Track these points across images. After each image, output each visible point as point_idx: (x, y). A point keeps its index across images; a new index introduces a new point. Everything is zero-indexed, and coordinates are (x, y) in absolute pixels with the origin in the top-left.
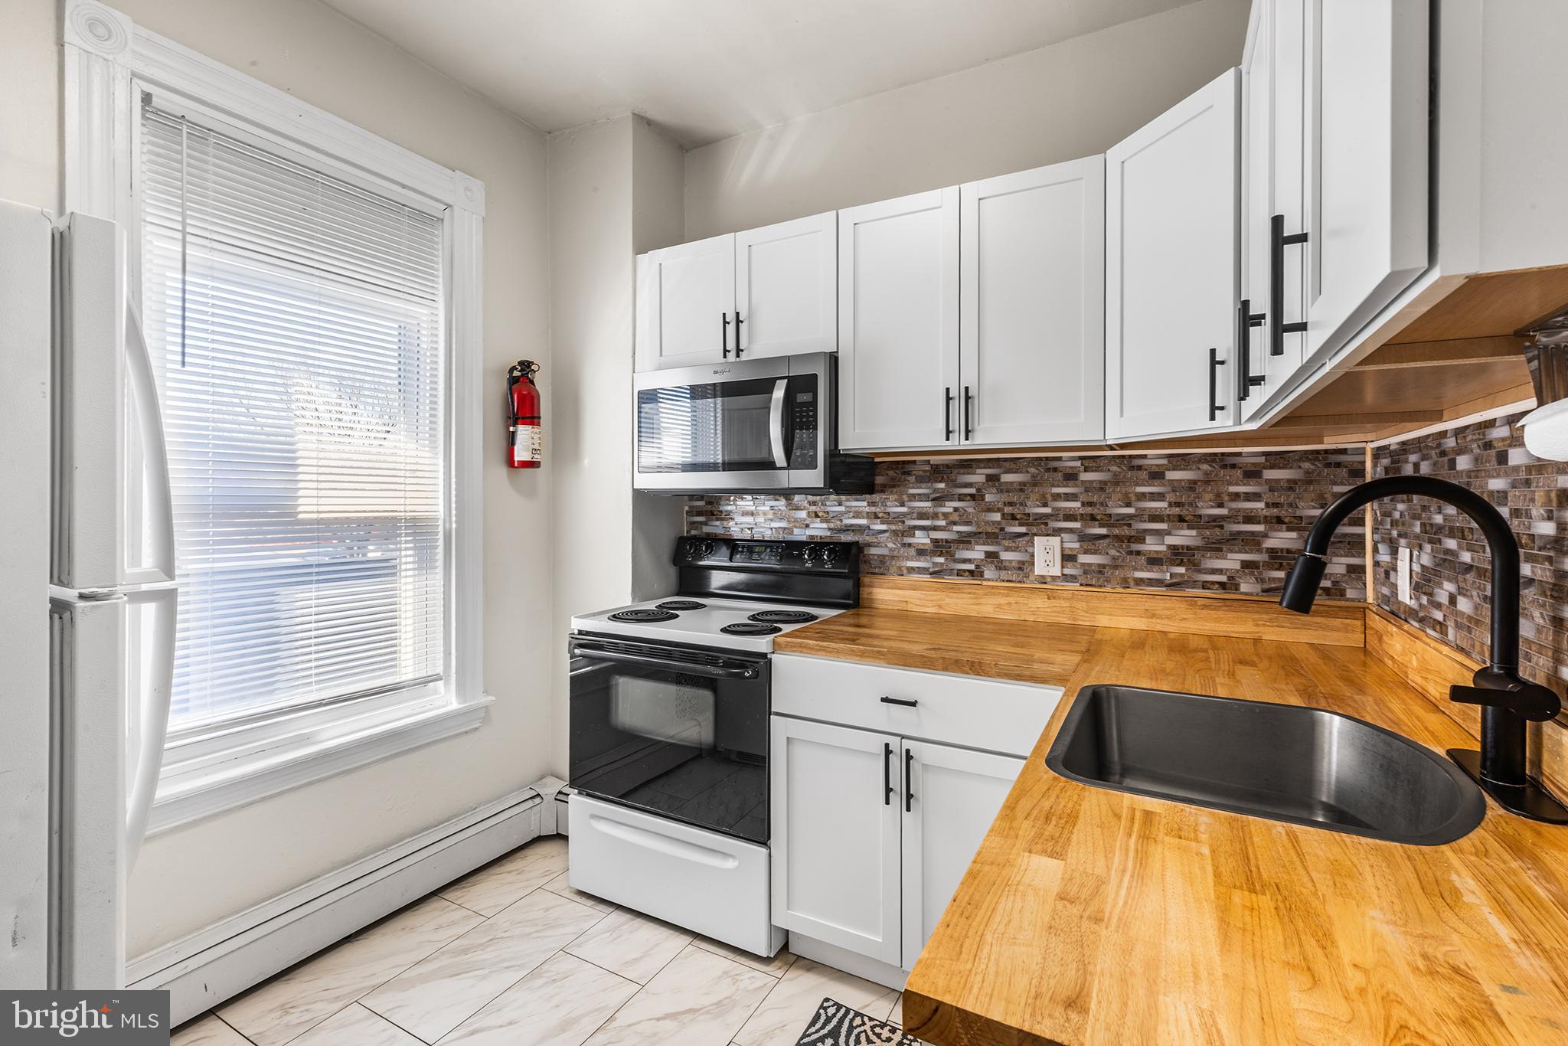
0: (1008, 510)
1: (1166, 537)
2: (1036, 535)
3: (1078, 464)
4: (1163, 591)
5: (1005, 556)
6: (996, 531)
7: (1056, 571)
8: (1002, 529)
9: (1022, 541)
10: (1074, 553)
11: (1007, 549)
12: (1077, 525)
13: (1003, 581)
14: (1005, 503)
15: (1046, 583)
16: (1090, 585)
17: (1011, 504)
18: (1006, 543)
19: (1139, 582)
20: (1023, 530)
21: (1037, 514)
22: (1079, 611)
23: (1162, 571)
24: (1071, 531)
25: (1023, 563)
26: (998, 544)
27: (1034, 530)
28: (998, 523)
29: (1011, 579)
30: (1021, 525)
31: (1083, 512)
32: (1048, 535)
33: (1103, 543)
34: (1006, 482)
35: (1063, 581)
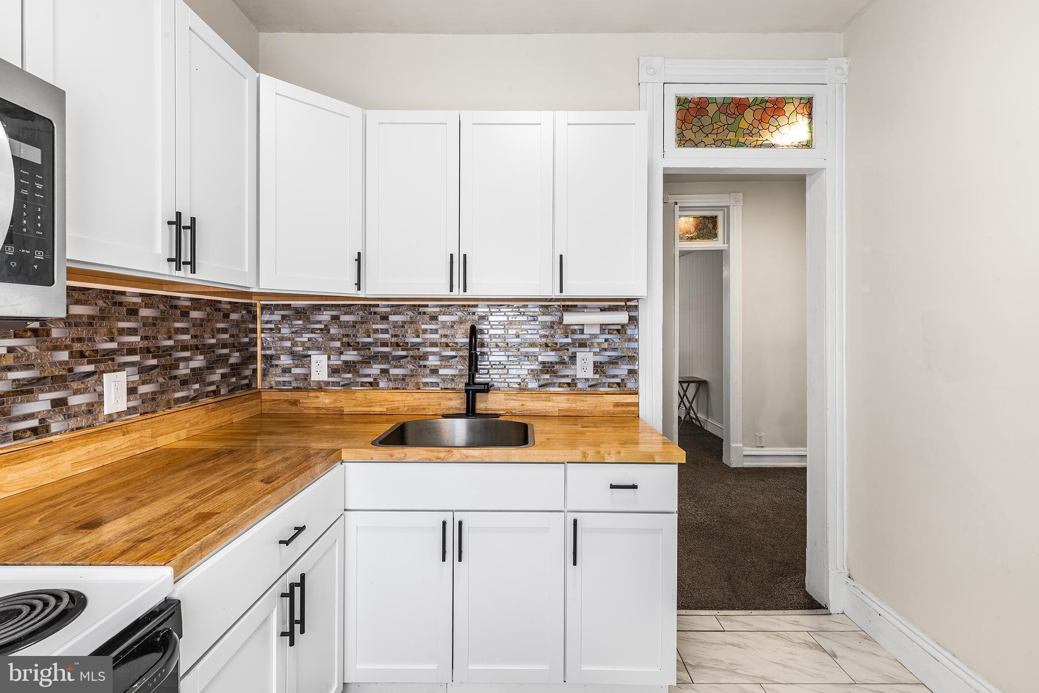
0: (77, 346)
1: (190, 362)
2: (103, 372)
3: (139, 300)
4: (188, 405)
5: (74, 400)
6: (64, 373)
7: (123, 407)
8: (70, 370)
9: (91, 381)
10: (135, 385)
11: (76, 392)
12: (136, 358)
13: (72, 430)
14: (73, 339)
15: (112, 421)
16: (147, 413)
17: (80, 340)
18: (75, 385)
19: (178, 401)
20: (91, 368)
21: (105, 350)
22: (146, 439)
23: (189, 389)
24: (132, 364)
25: (92, 404)
26: (66, 387)
27: (102, 366)
28: (66, 363)
29: (80, 425)
30: (89, 363)
31: (142, 346)
32: (114, 371)
33: (155, 372)
34: (75, 315)
35: (126, 415)
